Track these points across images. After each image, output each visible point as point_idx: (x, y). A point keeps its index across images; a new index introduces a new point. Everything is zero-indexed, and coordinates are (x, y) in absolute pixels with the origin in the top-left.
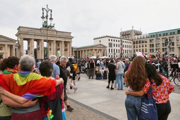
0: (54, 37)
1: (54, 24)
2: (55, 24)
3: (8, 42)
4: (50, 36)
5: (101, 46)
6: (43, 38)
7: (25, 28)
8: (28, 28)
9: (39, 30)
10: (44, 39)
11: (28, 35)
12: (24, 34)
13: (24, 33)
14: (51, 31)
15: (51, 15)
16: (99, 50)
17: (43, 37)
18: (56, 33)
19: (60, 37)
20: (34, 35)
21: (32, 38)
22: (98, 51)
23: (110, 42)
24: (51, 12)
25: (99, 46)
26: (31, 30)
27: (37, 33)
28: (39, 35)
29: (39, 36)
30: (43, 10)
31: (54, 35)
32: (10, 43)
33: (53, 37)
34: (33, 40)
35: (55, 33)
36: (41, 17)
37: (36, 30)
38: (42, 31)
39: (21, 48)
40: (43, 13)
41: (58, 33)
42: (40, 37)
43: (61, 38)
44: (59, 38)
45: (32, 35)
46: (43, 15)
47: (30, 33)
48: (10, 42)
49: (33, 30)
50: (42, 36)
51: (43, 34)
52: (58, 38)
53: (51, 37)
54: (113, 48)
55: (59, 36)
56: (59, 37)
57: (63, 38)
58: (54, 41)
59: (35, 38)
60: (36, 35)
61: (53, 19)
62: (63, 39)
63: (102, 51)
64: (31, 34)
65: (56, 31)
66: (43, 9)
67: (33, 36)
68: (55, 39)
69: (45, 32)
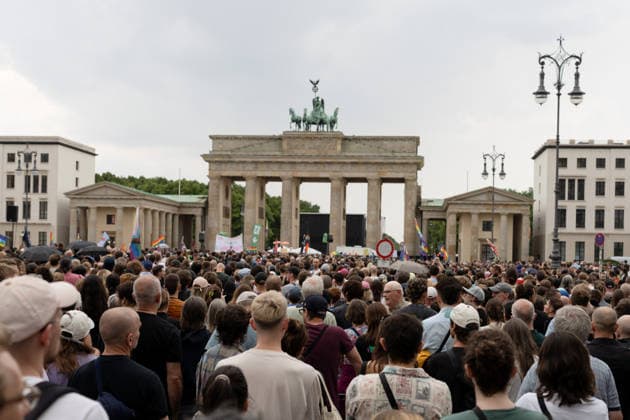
0: (333, 163)
1: (336, 114)
4: (316, 163)
7: (226, 141)
8: (235, 138)
9: (276, 140)
10: (290, 174)
11: (234, 166)
12: (221, 162)
13: (217, 159)
14: (320, 139)
18: (344, 149)
19: (356, 163)
20: (253, 162)
26: (247, 143)
27: (265, 156)
28: (270, 162)
29: (271, 166)
31: (331, 157)
33: (328, 163)
35: (339, 147)
37: (264, 143)
38: (285, 144)
39: (209, 213)
41: (354, 146)
42: (275, 167)
43: (363, 168)
44: (356, 168)
45: (247, 162)
47: (241, 156)
49: (253, 142)
50: (284, 166)
51: (283, 156)
52: (349, 167)
53: (319, 166)
54: (591, 202)
55: (353, 157)
56: (352, 163)
57: (370, 163)
60: (263, 163)
62: (374, 168)
64: (244, 162)
65: (346, 139)
67: (251, 167)
68: (336, 174)
69: (296, 147)
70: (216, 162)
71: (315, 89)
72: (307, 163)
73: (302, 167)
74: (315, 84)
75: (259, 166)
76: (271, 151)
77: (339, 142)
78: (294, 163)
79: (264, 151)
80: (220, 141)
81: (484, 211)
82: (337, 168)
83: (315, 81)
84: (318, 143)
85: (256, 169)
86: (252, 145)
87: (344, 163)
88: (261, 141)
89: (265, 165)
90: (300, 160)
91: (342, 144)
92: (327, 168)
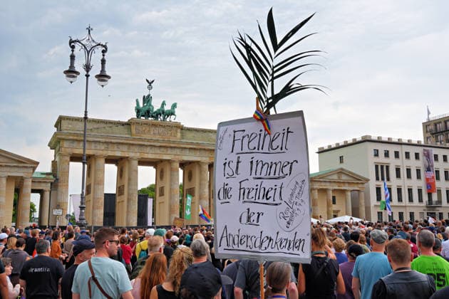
0: (175, 147)
1: (174, 106)
2: (177, 105)
3: (8, 169)
4: (160, 147)
5: (344, 178)
6: (134, 154)
7: (75, 122)
9: (123, 125)
10: (138, 155)
12: (74, 140)
13: (71, 137)
14: (165, 127)
15: (103, 62)
16: (334, 191)
17: (136, 149)
18: (183, 137)
19: (195, 149)
20: (106, 142)
21: (100, 153)
22: (331, 194)
23: (382, 159)
24: (104, 52)
25: (335, 177)
27: (117, 138)
28: (122, 144)
29: (121, 147)
30: (73, 47)
31: (174, 142)
32: (16, 169)
33: (171, 147)
34: (103, 160)
35: (179, 135)
36: (66, 72)
37: (114, 127)
38: (133, 128)
39: (60, 188)
40: (72, 57)
41: (190, 135)
42: (125, 148)
43: (198, 153)
44: (193, 153)
45: (99, 142)
46: (72, 66)
47: (94, 136)
48: (14, 166)
49: (103, 125)
50: (132, 147)
51: (134, 139)
52: (187, 152)
53: (162, 149)
54: (394, 183)
55: (192, 143)
56: (190, 149)
57: (204, 149)
58: (174, 161)
59: (110, 153)
60: (114, 143)
61: (109, 77)
63: (349, 194)
65: (182, 128)
66: (71, 42)
67: (102, 147)
68: (177, 157)
69: (144, 132)
70: (69, 140)
71: (150, 87)
72: (154, 146)
73: (148, 149)
74: (150, 83)
75: (110, 145)
76: (120, 134)
77: (179, 130)
78: (143, 145)
79: (113, 133)
80: (71, 122)
81: (337, 188)
82: (178, 151)
83: (150, 80)
84: (161, 130)
85: (107, 149)
86: (104, 128)
87: (185, 148)
88: (111, 125)
89: (115, 146)
90: (149, 143)
91: (181, 133)
92: (169, 151)
